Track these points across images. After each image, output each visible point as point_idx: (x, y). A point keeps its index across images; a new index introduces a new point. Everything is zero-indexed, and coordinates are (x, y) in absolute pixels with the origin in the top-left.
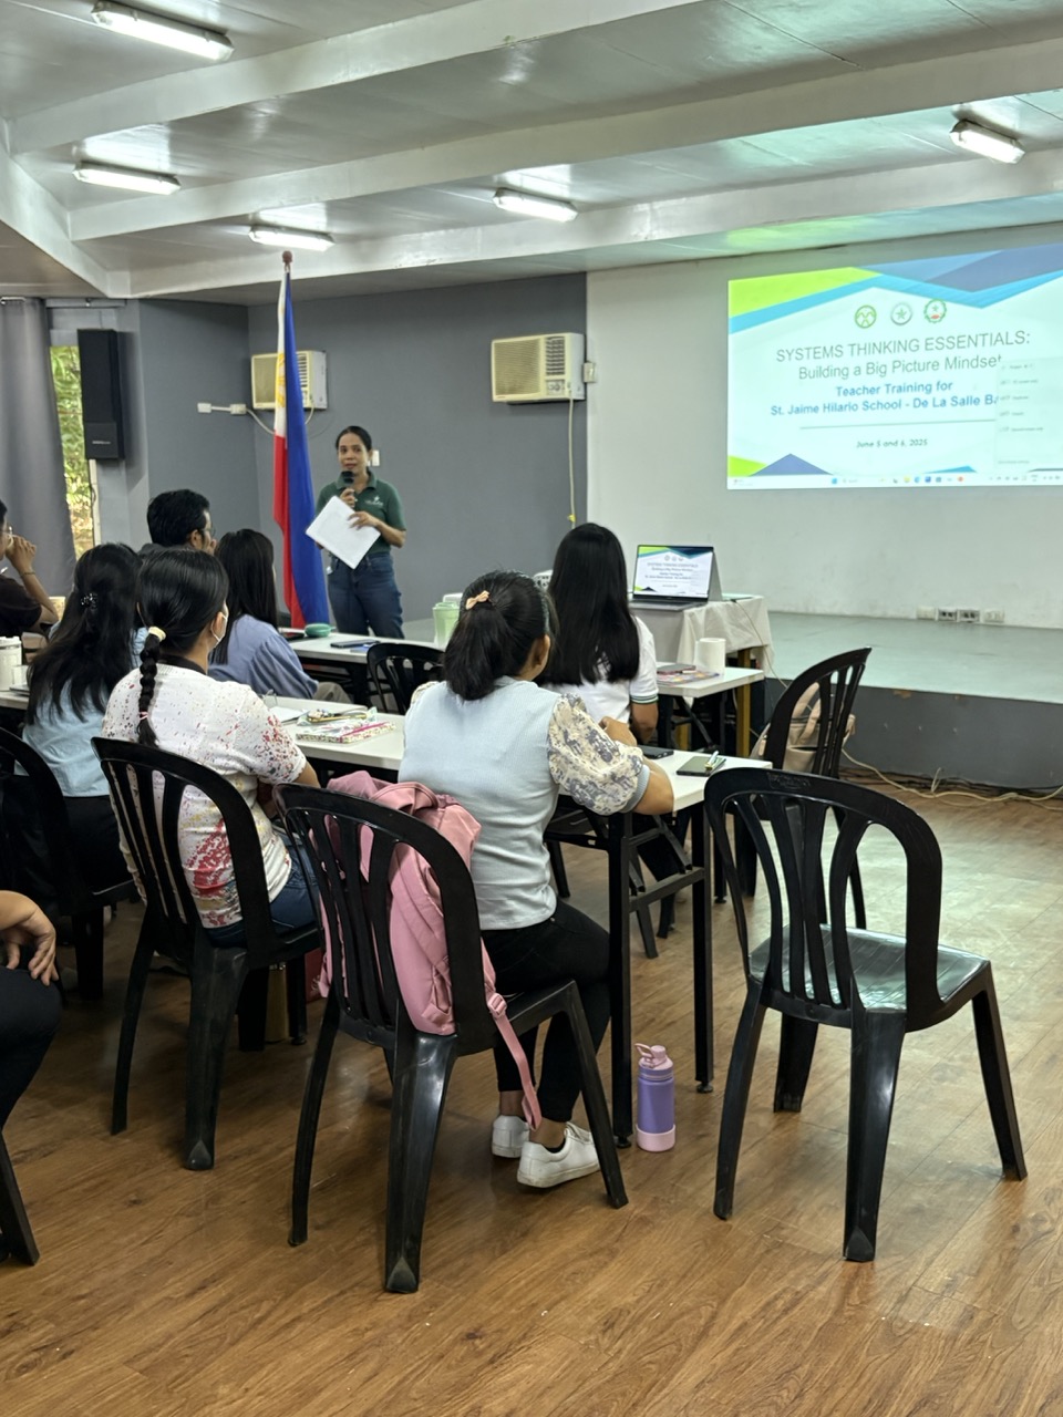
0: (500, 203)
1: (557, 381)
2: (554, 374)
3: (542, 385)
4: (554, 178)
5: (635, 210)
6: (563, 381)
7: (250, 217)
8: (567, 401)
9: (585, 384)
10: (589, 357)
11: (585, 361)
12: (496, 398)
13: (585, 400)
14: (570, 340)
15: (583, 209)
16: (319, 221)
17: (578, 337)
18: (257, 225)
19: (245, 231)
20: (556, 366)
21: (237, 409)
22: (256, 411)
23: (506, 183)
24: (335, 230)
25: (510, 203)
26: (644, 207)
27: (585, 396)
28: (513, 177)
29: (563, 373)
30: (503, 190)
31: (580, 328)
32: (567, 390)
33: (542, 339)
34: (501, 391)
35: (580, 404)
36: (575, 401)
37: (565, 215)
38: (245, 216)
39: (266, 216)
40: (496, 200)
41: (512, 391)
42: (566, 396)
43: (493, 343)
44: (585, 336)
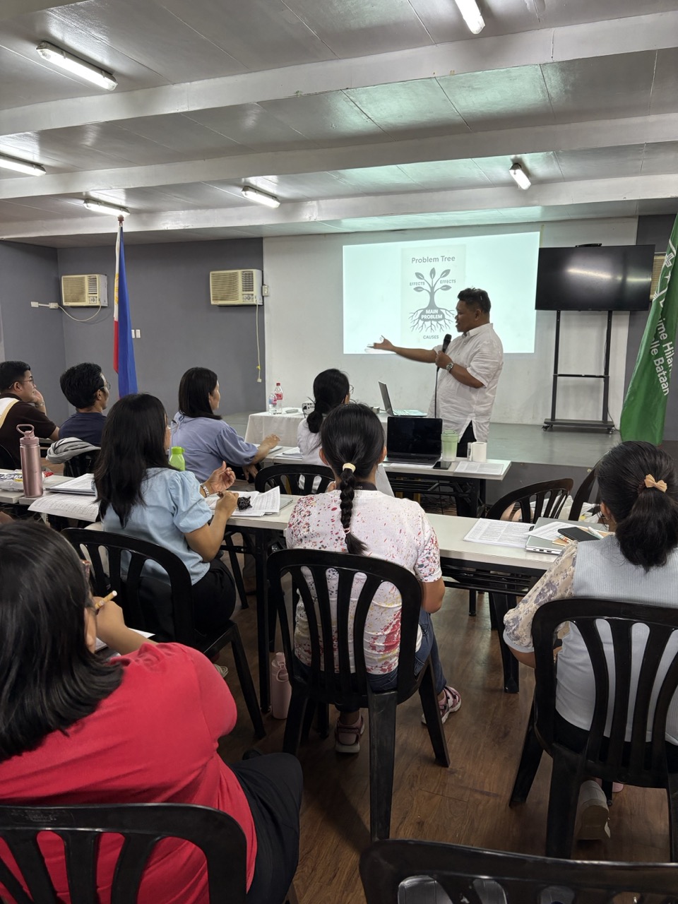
0: (246, 194)
1: (248, 294)
2: (246, 291)
3: (240, 297)
4: (267, 182)
5: (308, 205)
6: (252, 295)
7: (84, 194)
8: (256, 305)
9: (263, 297)
10: (265, 283)
11: (263, 284)
12: (212, 303)
13: (263, 305)
14: (256, 273)
15: (283, 201)
16: (120, 199)
17: (259, 272)
18: (88, 199)
19: (80, 203)
20: (248, 286)
21: (53, 305)
22: (64, 307)
23: (249, 183)
24: (130, 205)
25: (251, 195)
26: (314, 203)
27: (263, 303)
28: (253, 180)
29: (253, 291)
30: (247, 187)
31: (261, 268)
32: (255, 300)
33: (240, 272)
34: (215, 299)
35: (261, 307)
36: (259, 305)
37: (274, 204)
38: (81, 193)
39: (94, 194)
40: (243, 193)
41: (222, 299)
42: (254, 303)
43: (211, 273)
44: (263, 271)
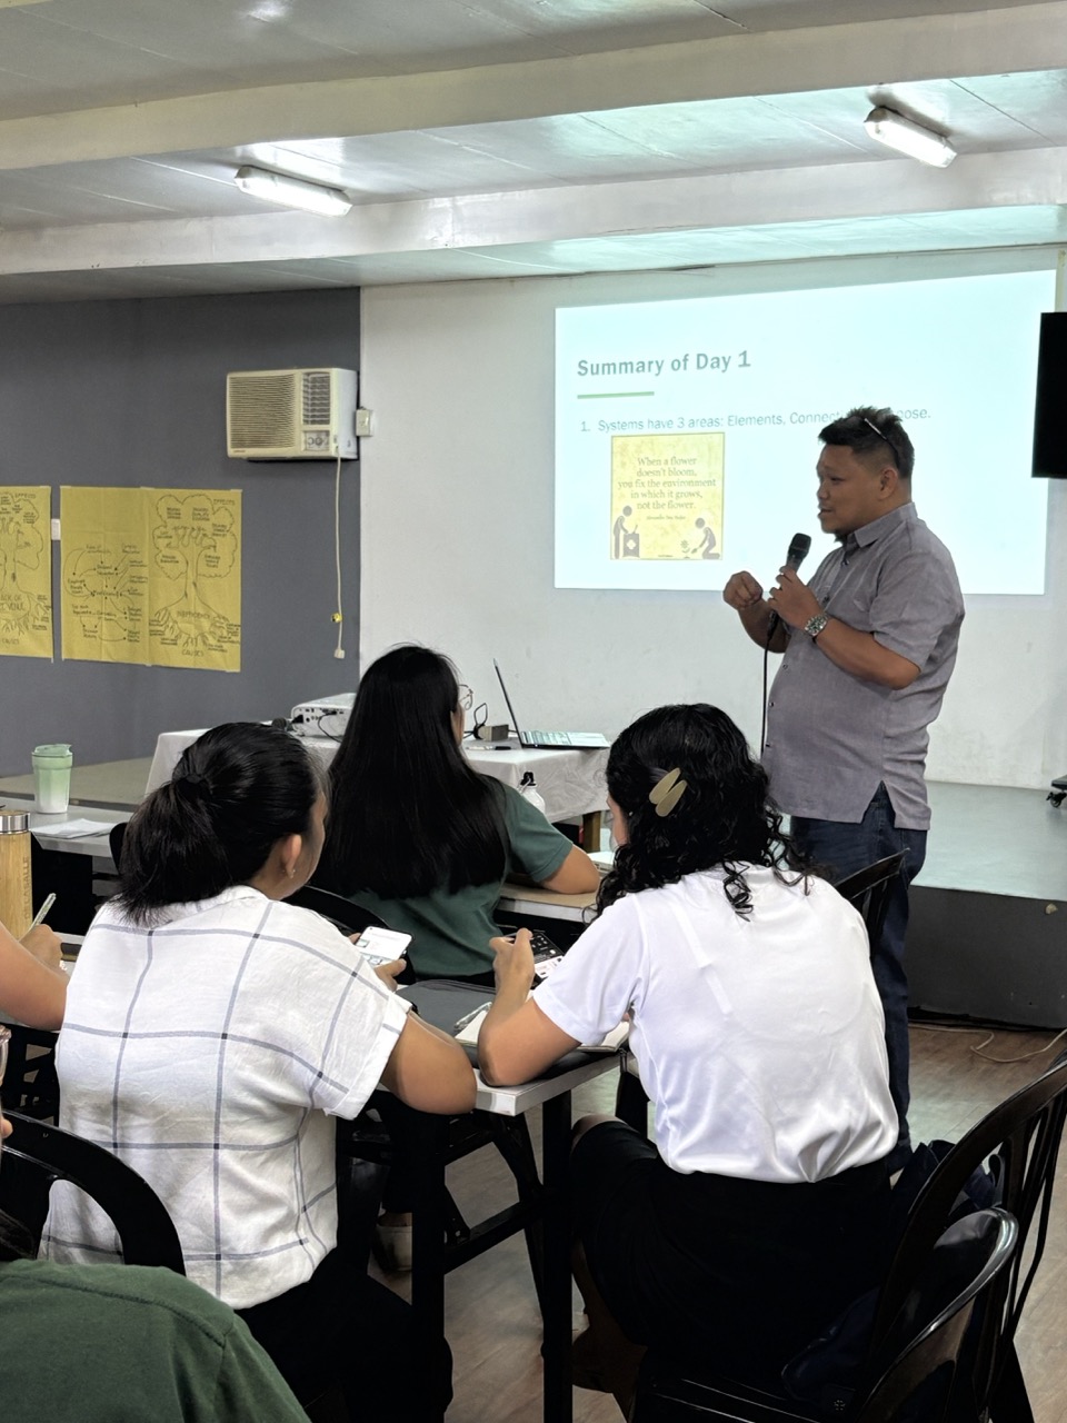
0: (245, 186)
1: (319, 432)
2: (313, 422)
3: (299, 438)
4: (322, 156)
5: (431, 206)
6: (326, 432)
8: (333, 460)
9: (358, 438)
10: (363, 402)
11: (358, 406)
12: (231, 452)
13: (358, 459)
14: (338, 377)
15: (362, 201)
17: (349, 374)
20: (318, 412)
23: (252, 158)
25: (257, 186)
26: (445, 202)
27: (358, 453)
28: (262, 151)
29: (327, 422)
30: (247, 168)
31: (353, 364)
32: (333, 446)
33: (298, 376)
34: (239, 443)
35: (352, 464)
36: (344, 460)
37: (337, 207)
40: (239, 181)
41: (257, 443)
42: (332, 453)
43: (229, 377)
44: (358, 374)
